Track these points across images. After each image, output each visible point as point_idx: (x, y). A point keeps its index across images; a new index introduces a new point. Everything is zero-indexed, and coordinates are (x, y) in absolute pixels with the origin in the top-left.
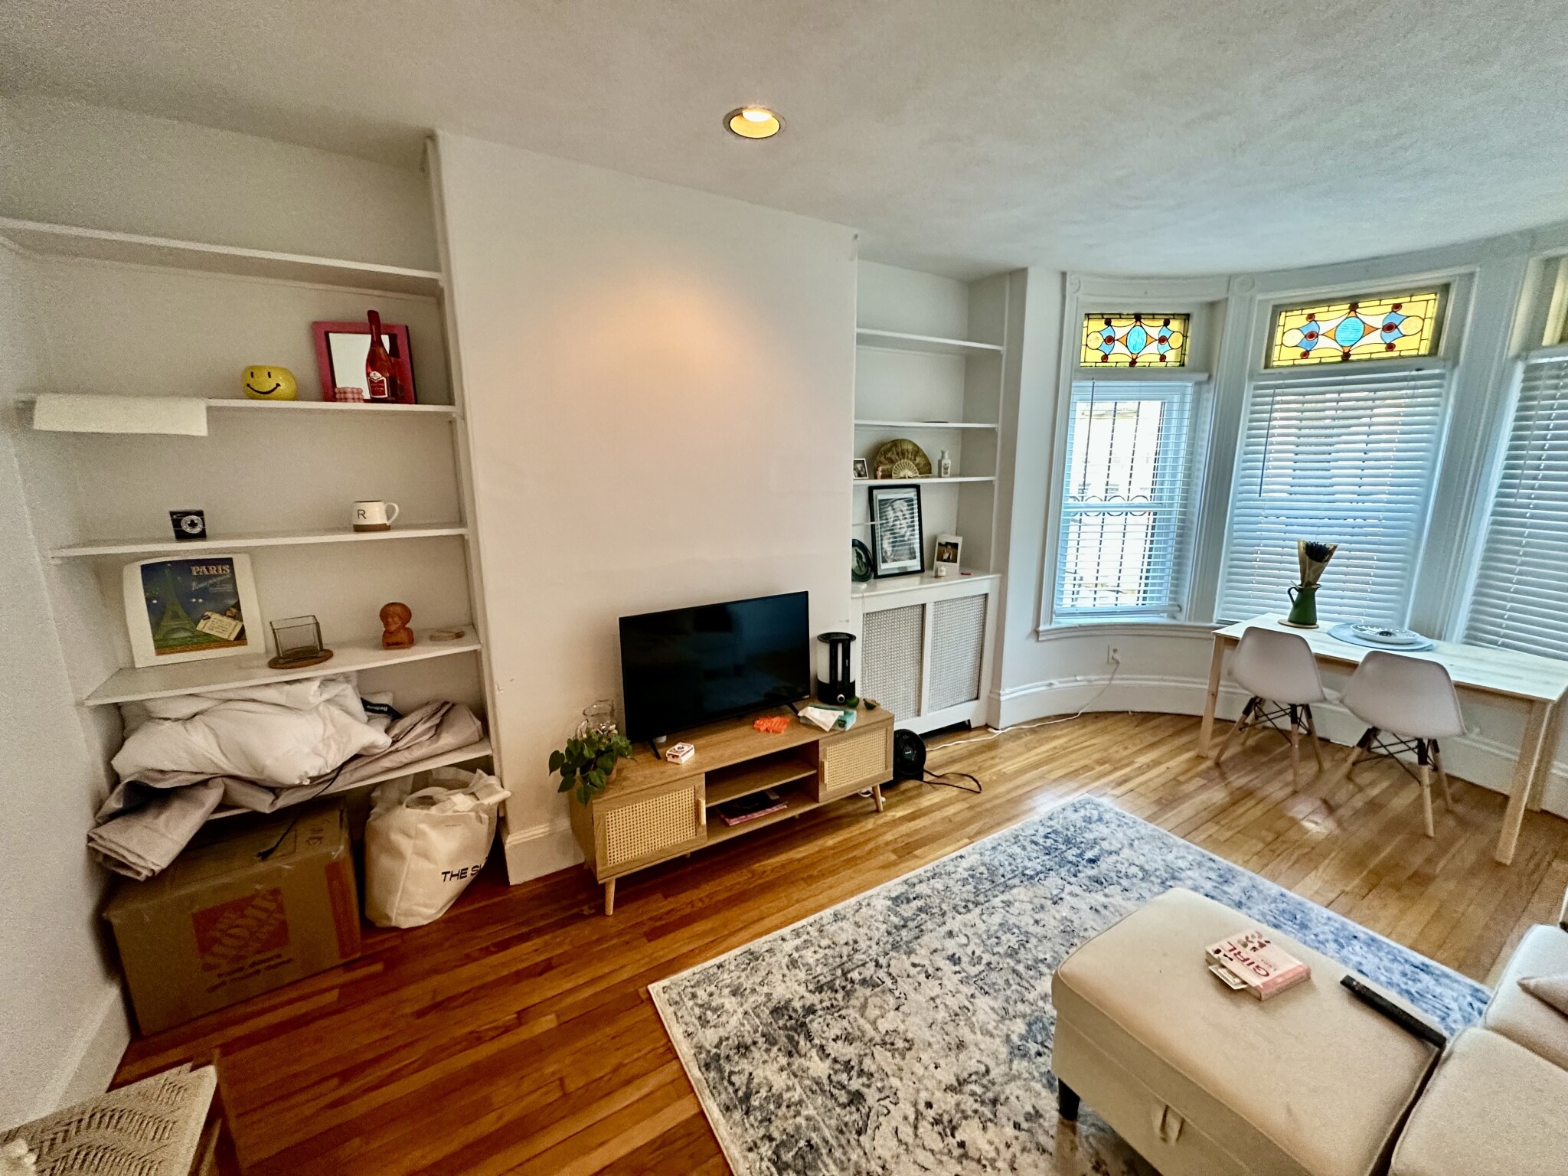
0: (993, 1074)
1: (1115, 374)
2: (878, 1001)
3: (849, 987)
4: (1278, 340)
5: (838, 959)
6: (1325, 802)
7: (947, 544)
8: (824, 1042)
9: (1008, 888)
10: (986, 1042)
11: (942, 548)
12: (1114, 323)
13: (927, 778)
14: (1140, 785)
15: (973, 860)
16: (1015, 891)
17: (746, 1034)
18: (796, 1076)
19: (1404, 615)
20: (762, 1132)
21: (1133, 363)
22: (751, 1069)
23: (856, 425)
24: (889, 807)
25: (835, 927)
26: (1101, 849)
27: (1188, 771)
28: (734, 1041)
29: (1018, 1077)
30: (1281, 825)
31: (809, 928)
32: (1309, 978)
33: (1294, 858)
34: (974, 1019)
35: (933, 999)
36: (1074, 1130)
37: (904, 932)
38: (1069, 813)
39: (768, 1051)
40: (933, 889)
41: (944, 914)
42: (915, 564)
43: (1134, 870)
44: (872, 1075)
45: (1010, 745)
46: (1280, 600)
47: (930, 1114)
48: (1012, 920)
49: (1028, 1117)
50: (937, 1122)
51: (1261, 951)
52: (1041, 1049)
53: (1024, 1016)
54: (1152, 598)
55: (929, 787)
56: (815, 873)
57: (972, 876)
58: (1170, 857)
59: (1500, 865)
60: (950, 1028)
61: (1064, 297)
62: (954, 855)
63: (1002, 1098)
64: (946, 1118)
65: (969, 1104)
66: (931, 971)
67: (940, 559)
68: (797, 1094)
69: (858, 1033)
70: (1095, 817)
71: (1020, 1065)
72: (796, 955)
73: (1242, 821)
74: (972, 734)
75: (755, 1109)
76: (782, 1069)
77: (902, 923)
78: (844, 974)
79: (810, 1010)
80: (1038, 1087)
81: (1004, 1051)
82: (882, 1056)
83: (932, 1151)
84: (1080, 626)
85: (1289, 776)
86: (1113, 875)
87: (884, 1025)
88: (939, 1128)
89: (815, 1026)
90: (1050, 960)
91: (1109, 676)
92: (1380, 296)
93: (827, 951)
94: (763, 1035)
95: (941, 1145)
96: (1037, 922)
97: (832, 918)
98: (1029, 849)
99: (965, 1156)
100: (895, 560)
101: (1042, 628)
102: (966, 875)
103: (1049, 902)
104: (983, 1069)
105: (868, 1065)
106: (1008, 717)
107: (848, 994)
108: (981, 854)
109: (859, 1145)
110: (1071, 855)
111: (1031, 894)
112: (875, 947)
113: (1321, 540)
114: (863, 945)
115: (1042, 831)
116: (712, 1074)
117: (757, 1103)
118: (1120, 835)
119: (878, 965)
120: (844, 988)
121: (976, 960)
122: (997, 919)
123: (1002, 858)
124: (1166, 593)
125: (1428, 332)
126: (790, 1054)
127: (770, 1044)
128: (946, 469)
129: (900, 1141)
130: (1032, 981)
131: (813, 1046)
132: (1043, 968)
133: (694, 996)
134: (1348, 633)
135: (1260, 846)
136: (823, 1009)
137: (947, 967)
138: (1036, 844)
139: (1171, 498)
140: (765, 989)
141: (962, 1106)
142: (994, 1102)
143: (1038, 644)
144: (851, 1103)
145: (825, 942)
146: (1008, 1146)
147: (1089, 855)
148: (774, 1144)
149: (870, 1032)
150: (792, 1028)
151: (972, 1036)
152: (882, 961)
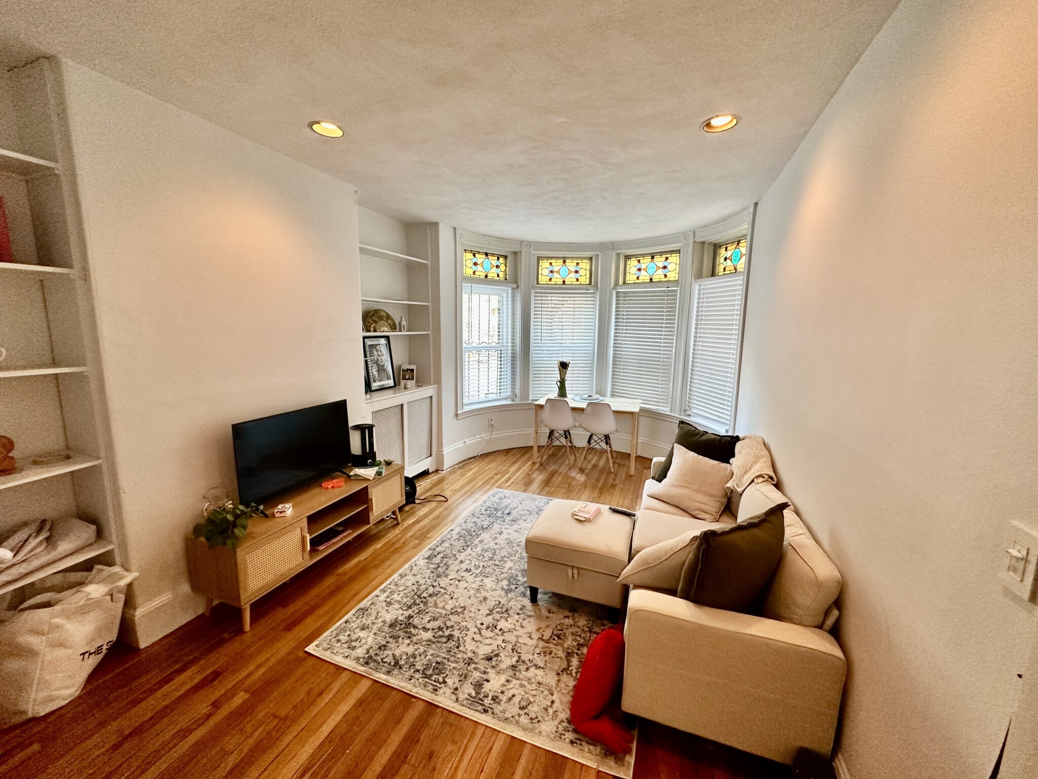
0: (502, 602)
1: (478, 281)
2: (442, 599)
3: (424, 600)
4: (540, 273)
5: (412, 592)
6: (580, 469)
7: (408, 370)
8: (424, 625)
9: (478, 536)
10: (495, 593)
11: (404, 372)
12: (476, 255)
13: (417, 501)
14: (516, 479)
15: (458, 529)
16: (482, 535)
17: (380, 641)
18: (417, 644)
19: (592, 389)
20: (412, 670)
21: (486, 276)
22: (392, 652)
23: (362, 300)
24: (403, 521)
25: (403, 581)
26: (510, 509)
27: (532, 469)
28: (375, 647)
29: (512, 598)
30: (569, 480)
31: (389, 586)
32: (600, 512)
33: (576, 491)
34: (486, 588)
35: (465, 588)
36: (538, 605)
37: (440, 569)
38: (492, 498)
39: (397, 642)
40: (445, 547)
41: (455, 556)
42: (391, 382)
43: (525, 512)
44: (453, 626)
45: (453, 477)
46: (553, 388)
47: (484, 627)
48: (486, 547)
49: (521, 609)
50: (488, 628)
51: (586, 508)
52: (516, 586)
53: (506, 578)
54: (504, 392)
55: (421, 506)
56: (377, 562)
57: (461, 536)
58: (537, 503)
59: (631, 476)
60: (478, 595)
61: (455, 240)
62: (448, 530)
63: (509, 608)
64: (491, 625)
65: (497, 616)
66: (459, 578)
67: (404, 378)
68: (422, 649)
69: (438, 615)
70: (503, 497)
71: (510, 595)
72: (388, 600)
73: (557, 483)
74: (430, 476)
75: (404, 665)
76: (409, 645)
77: (437, 566)
78: (419, 597)
79: (410, 617)
80: (520, 598)
81: (503, 593)
82: (454, 618)
83: (491, 638)
84: (476, 409)
85: (567, 462)
86: (518, 516)
87: (448, 607)
88: (490, 629)
89: (416, 621)
90: (507, 555)
91: (490, 434)
92: (572, 258)
93: (404, 591)
94: (391, 637)
95: (493, 634)
96: (496, 544)
97: (399, 578)
98: (481, 517)
99: (504, 632)
100: (380, 381)
101: (459, 412)
102: (457, 536)
103: (498, 535)
104: (497, 602)
105: (449, 624)
106: (448, 463)
107: (425, 604)
108: (461, 526)
109: (460, 651)
110: (499, 514)
111: (489, 534)
112: (428, 580)
113: (565, 360)
114: (422, 582)
115: (483, 509)
116: (372, 665)
117: (403, 662)
118: (515, 501)
119: (433, 586)
120: (422, 602)
121: (477, 567)
122: (479, 549)
123: (471, 525)
124: (509, 389)
125: (588, 276)
126: (409, 637)
127: (396, 639)
128: (404, 327)
129: (476, 641)
130: (503, 565)
131: (419, 629)
132: (505, 559)
133: (339, 641)
134: (578, 398)
135: (565, 490)
136: (416, 614)
137: (466, 574)
138: (483, 514)
139: (507, 343)
140: (380, 620)
141: (495, 618)
142: (507, 611)
143: (459, 421)
144: (448, 640)
145: (401, 588)
146: (518, 621)
147: (506, 512)
148: (421, 671)
149: (444, 612)
150: (404, 628)
151: (488, 594)
152: (435, 584)
